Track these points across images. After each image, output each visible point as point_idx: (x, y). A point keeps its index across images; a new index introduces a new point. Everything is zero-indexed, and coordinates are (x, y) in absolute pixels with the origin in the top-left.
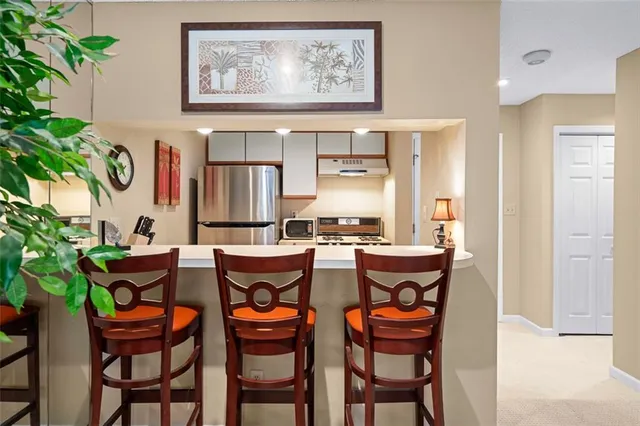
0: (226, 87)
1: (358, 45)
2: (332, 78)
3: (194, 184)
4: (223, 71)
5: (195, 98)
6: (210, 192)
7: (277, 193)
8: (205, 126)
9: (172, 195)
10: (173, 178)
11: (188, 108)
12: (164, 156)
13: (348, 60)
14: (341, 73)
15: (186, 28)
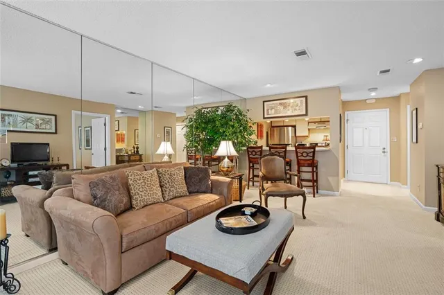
0: (272, 113)
1: (301, 101)
2: (295, 109)
3: (267, 133)
4: (271, 110)
5: (266, 116)
6: (272, 135)
7: (294, 135)
8: (269, 121)
9: (262, 136)
10: (261, 132)
11: (264, 118)
12: (260, 126)
13: (299, 105)
14: (297, 108)
15: (264, 102)
